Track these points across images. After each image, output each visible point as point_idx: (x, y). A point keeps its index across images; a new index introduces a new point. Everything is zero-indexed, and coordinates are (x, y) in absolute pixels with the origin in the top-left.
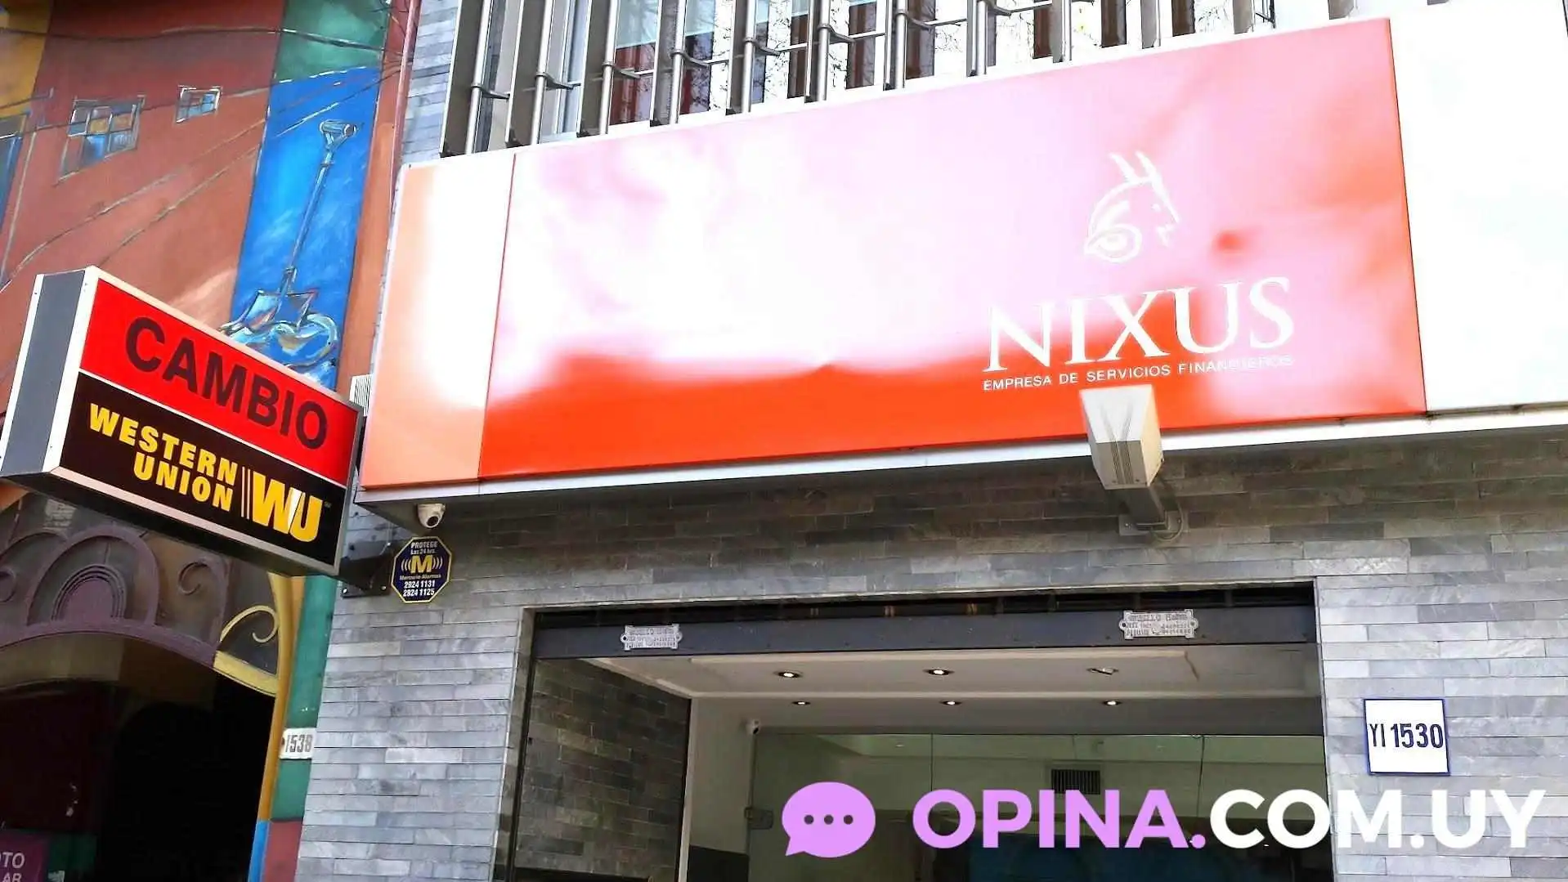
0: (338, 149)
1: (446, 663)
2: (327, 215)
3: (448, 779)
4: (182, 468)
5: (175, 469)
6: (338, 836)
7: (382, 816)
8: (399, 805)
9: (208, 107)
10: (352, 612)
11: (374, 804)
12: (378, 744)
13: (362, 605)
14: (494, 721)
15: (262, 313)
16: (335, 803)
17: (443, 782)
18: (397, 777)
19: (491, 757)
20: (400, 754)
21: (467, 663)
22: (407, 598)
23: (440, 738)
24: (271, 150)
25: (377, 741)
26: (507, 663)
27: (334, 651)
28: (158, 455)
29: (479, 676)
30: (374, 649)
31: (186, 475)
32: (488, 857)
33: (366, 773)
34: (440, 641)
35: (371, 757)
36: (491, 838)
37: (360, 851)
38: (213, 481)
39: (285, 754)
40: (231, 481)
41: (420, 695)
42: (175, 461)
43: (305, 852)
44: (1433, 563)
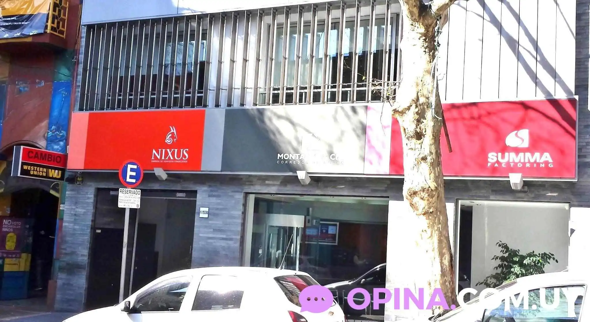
0: (65, 98)
1: (84, 196)
2: (64, 111)
3: (84, 214)
4: (37, 171)
5: (37, 172)
6: (69, 222)
7: (75, 219)
8: (77, 218)
9: (42, 85)
10: (69, 186)
11: (74, 217)
12: (74, 208)
13: (71, 185)
14: (91, 205)
15: (53, 129)
16: (68, 217)
17: (83, 214)
18: (77, 213)
19: (90, 211)
20: (77, 210)
21: (87, 196)
22: (78, 185)
23: (83, 208)
24: (54, 96)
25: (74, 207)
26: (92, 196)
27: (67, 193)
28: (34, 170)
29: (88, 198)
30: (73, 193)
31: (38, 172)
32: (90, 226)
33: (72, 212)
34: (83, 192)
35: (73, 210)
36: (90, 223)
37: (72, 225)
38: (43, 172)
39: (61, 209)
40: (45, 171)
41: (81, 201)
42: (36, 170)
43: (64, 224)
44: (211, 189)
